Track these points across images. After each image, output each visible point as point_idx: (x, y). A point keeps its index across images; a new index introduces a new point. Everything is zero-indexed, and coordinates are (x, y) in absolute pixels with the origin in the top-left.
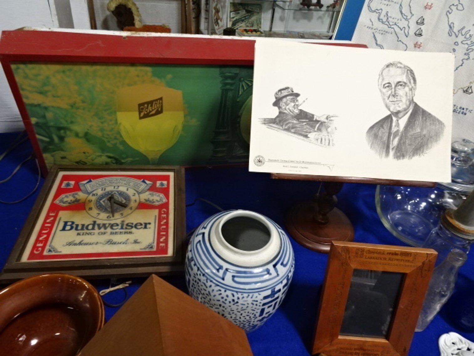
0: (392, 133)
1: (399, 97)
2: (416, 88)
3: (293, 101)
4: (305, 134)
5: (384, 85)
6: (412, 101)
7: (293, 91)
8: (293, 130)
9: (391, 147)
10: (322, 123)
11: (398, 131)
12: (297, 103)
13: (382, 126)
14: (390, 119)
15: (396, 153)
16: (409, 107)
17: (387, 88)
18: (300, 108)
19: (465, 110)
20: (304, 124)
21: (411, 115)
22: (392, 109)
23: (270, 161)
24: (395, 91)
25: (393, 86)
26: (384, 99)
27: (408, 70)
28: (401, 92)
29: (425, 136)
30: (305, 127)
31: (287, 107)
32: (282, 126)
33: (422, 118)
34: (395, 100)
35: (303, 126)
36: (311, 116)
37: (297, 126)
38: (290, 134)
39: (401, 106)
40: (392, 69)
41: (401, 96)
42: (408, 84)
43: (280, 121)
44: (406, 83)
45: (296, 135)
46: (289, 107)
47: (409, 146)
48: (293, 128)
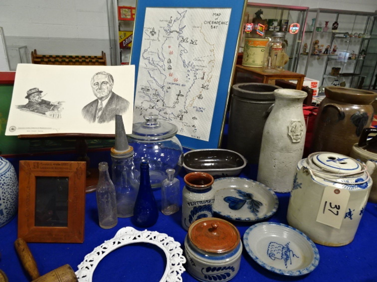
0: (97, 109)
1: (103, 90)
2: (113, 84)
3: (38, 95)
4: (43, 112)
5: (94, 84)
6: (111, 91)
7: (38, 90)
8: (36, 111)
9: (97, 116)
10: (55, 106)
11: (101, 108)
12: (40, 96)
13: (92, 106)
14: (97, 101)
15: (100, 119)
16: (109, 95)
17: (96, 85)
18: (42, 99)
19: (202, 109)
20: (44, 107)
21: (110, 98)
22: (98, 96)
23: (20, 128)
24: (101, 86)
25: (100, 84)
26: (94, 91)
27: (109, 75)
28: (104, 87)
29: (118, 109)
30: (44, 109)
31: (34, 99)
32: (29, 109)
33: (117, 99)
34: (101, 91)
35: (43, 108)
36: (49, 102)
37: (40, 108)
38: (34, 113)
39: (104, 94)
40: (100, 76)
41: (104, 89)
42: (109, 82)
43: (28, 106)
44: (107, 82)
45: (38, 114)
46: (36, 98)
47: (108, 116)
48: (36, 109)
